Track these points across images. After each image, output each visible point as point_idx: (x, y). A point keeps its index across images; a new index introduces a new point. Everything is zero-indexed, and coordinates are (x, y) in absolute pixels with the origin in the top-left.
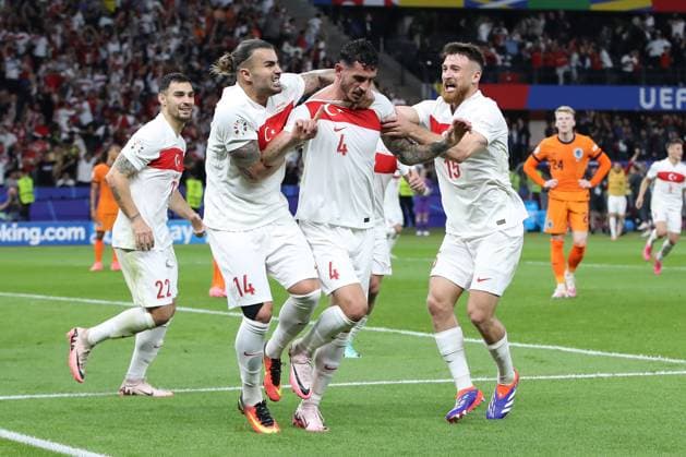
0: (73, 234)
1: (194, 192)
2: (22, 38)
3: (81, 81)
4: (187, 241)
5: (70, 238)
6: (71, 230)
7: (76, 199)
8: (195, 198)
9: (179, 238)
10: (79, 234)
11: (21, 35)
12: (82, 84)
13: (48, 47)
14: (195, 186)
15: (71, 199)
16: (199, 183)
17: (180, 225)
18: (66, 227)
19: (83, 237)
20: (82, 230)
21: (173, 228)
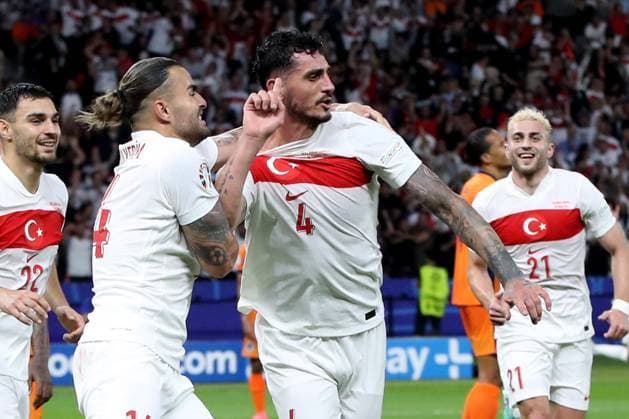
0: (215, 363)
1: (434, 288)
2: (125, 17)
3: (230, 94)
4: (417, 375)
5: (210, 370)
6: (211, 356)
7: (222, 301)
8: (435, 299)
9: (403, 369)
10: (227, 363)
11: (121, 11)
12: (230, 100)
13: (171, 35)
14: (435, 278)
15: (212, 301)
16: (443, 273)
17: (405, 347)
18: (204, 351)
19: (233, 369)
20: (231, 356)
21: (393, 351)
